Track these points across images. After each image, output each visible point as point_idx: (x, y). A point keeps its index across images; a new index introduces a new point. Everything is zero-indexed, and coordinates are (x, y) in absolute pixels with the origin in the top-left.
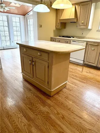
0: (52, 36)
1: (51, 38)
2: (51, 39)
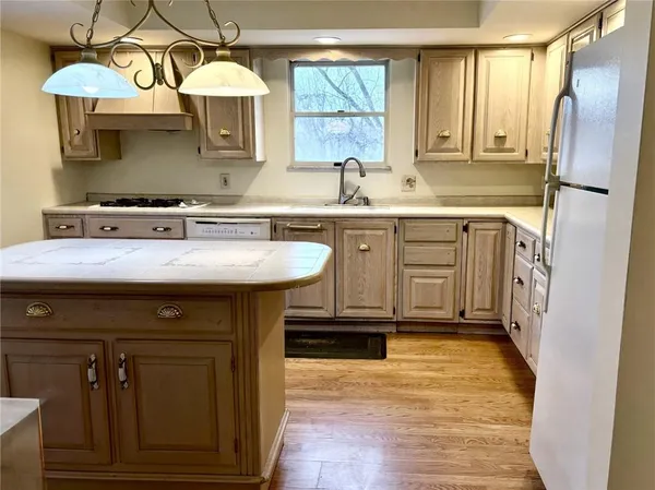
0: (51, 203)
1: (48, 217)
2: (46, 224)
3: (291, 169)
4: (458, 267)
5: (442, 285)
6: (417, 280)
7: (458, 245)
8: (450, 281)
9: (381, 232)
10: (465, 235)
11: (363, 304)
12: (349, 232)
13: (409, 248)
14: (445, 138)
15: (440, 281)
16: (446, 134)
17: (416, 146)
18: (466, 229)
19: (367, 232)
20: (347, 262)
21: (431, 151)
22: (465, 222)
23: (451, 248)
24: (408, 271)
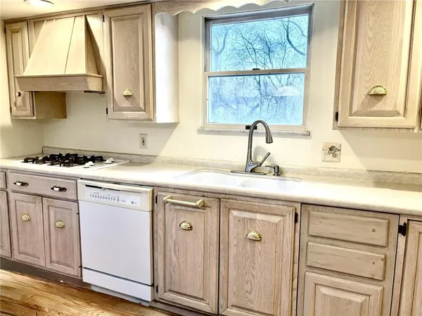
3: (201, 131)
4: (388, 284)
5: (362, 304)
6: (324, 290)
7: (390, 252)
8: (375, 302)
9: (275, 219)
10: (402, 239)
11: (250, 306)
12: (235, 213)
13: (315, 246)
14: (379, 96)
15: (359, 299)
16: (380, 91)
17: (336, 106)
18: (403, 230)
19: (259, 217)
20: (233, 251)
21: (357, 114)
22: (403, 221)
23: (378, 255)
24: (312, 276)
